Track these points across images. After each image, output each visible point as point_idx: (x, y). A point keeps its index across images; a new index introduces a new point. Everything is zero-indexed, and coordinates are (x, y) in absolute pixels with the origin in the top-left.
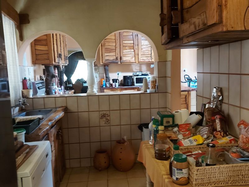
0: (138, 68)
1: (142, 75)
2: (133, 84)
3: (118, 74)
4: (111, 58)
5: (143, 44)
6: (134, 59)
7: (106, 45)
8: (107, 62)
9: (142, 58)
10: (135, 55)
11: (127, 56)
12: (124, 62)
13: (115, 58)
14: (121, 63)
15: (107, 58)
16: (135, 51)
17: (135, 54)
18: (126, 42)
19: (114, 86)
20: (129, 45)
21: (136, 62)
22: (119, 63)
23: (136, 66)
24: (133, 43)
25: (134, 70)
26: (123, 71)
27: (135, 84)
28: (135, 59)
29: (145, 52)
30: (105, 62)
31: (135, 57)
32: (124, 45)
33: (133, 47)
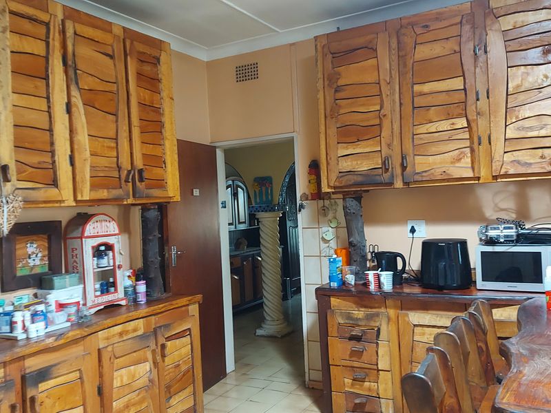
0: (510, 204)
1: (522, 239)
2: (467, 282)
3: (413, 230)
4: (364, 166)
5: (518, 86)
6: (467, 161)
7: (342, 111)
8: (344, 181)
9: (508, 157)
10: (472, 143)
11: (434, 149)
12: (418, 178)
13: (377, 162)
14: (406, 183)
15: (346, 165)
16: (473, 125)
17: (471, 139)
18: (427, 88)
19: (372, 287)
20: (442, 99)
21: (478, 178)
22: (399, 184)
23: (496, 194)
24: (465, 89)
25: (490, 213)
26: (433, 218)
27: (480, 284)
28: (473, 163)
29: (527, 123)
30: (337, 184)
31: (472, 151)
32: (419, 101)
33: (462, 106)
